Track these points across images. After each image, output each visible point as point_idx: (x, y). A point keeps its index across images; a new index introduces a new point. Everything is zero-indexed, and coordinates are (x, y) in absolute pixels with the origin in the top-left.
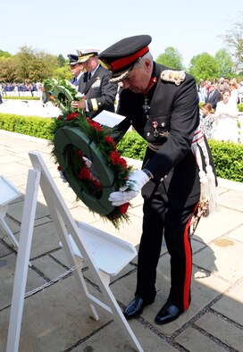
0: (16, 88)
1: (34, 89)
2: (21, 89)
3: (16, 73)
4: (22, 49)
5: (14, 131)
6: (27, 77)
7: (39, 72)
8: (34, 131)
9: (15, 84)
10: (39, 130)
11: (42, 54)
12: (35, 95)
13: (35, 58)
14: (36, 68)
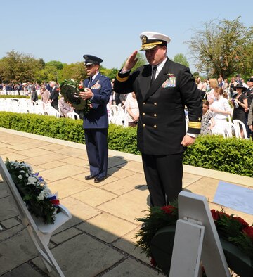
0: (4, 88)
1: (21, 88)
2: (8, 89)
3: (4, 75)
4: (10, 54)
5: (10, 128)
6: (14, 78)
7: (25, 74)
8: (31, 128)
9: (3, 84)
10: (36, 126)
11: (27, 58)
12: (21, 94)
13: (21, 62)
14: (22, 70)
